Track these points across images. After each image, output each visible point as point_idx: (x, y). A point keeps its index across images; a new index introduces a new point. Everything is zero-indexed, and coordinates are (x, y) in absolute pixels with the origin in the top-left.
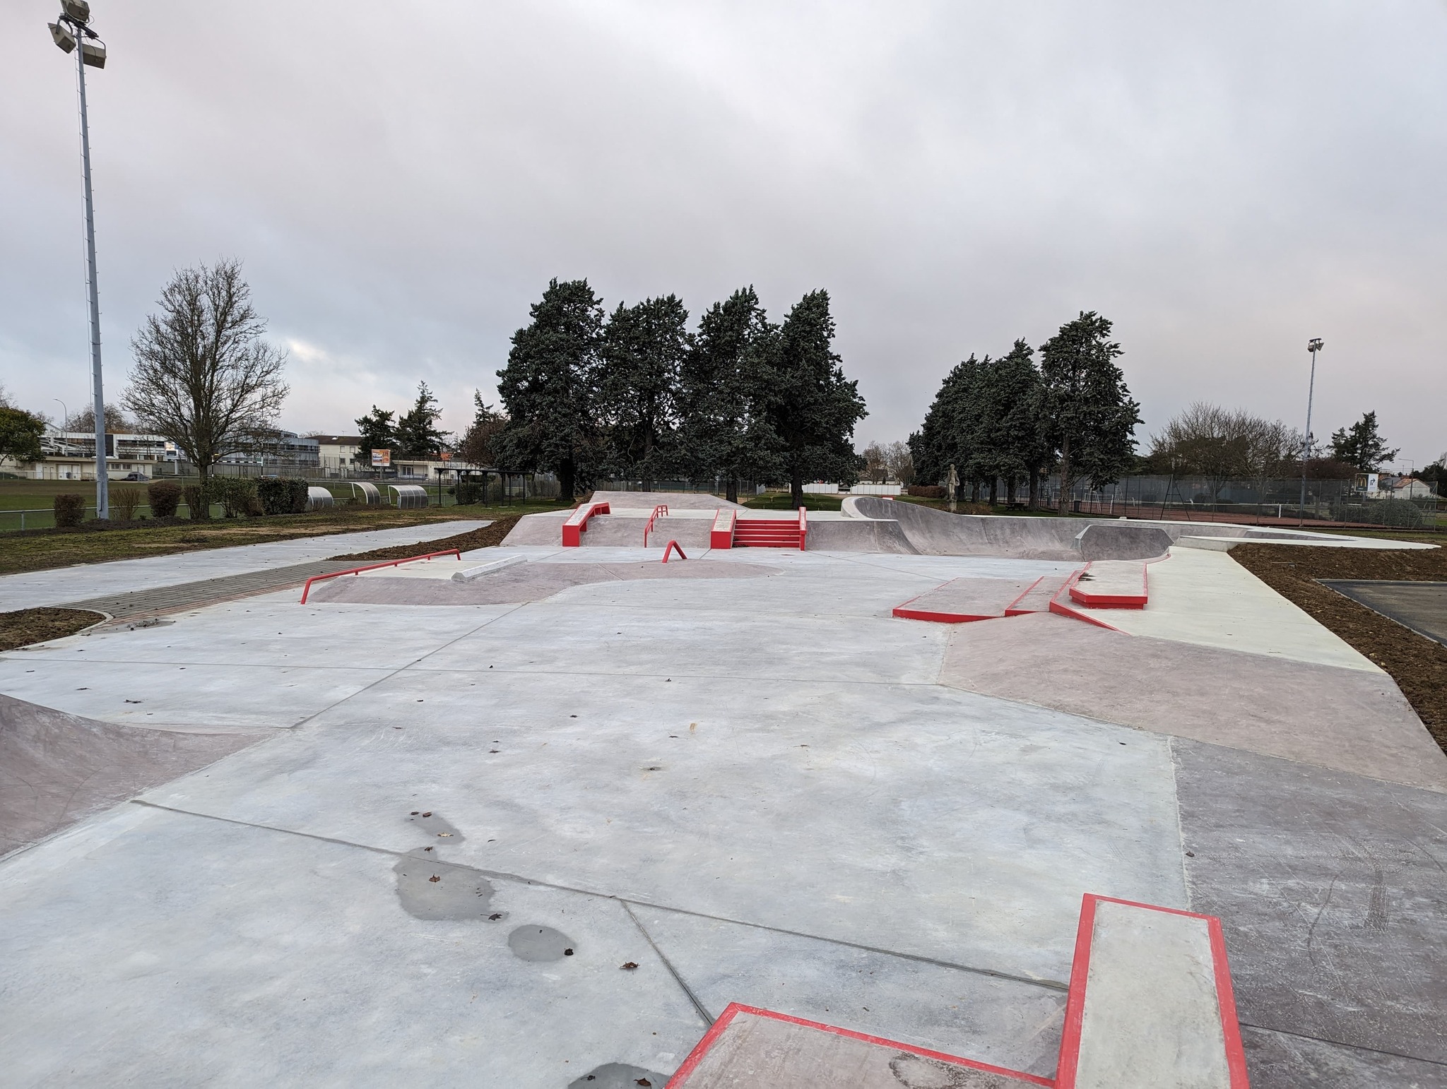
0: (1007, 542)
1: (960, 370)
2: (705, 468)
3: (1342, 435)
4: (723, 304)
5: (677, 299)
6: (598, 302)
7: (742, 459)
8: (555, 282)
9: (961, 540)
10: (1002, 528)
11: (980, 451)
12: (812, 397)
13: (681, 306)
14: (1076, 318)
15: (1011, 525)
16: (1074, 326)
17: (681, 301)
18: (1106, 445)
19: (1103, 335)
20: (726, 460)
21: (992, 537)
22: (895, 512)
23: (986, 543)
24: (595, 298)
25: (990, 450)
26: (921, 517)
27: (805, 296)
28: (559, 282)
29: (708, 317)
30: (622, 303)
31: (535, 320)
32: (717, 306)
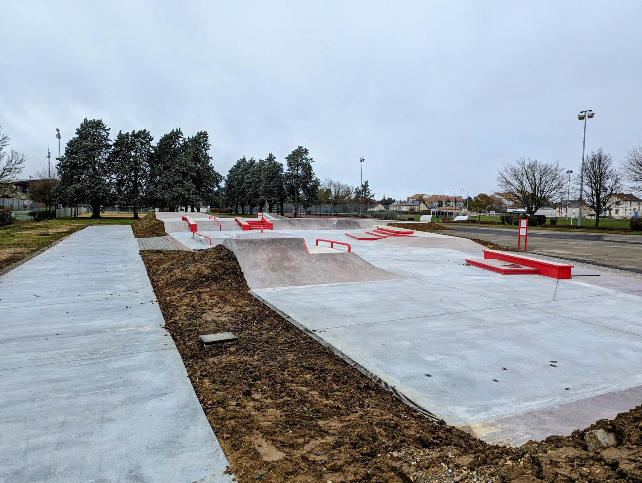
1: (240, 162)
3: (358, 189)
4: (167, 134)
5: (147, 132)
6: (108, 130)
7: (183, 198)
8: (86, 119)
11: (263, 195)
13: (149, 134)
14: (297, 148)
16: (297, 151)
17: (149, 132)
18: (310, 194)
19: (307, 155)
25: (266, 195)
27: (198, 133)
28: (88, 120)
29: (162, 139)
30: (121, 131)
32: (165, 135)
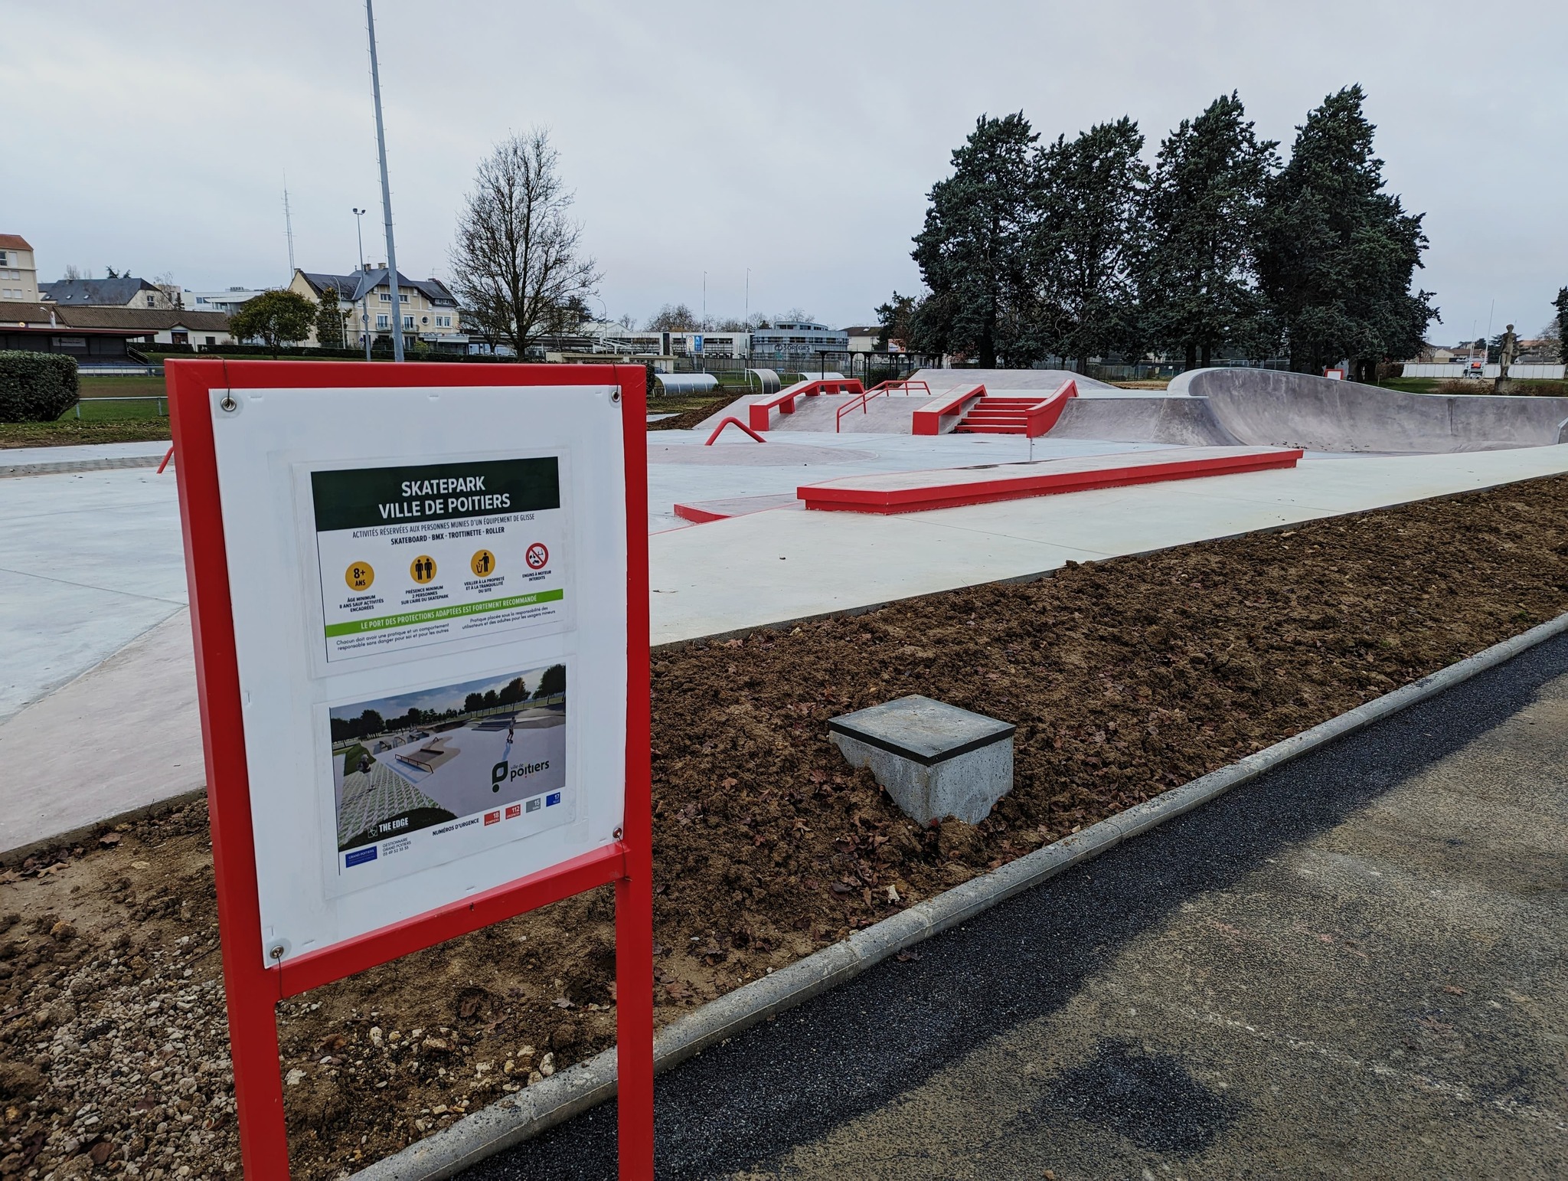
0: (1485, 434)
2: (1144, 340)
4: (1192, 122)
6: (1035, 139)
8: (984, 119)
9: (1404, 431)
10: (1482, 413)
12: (1318, 238)
13: (1136, 131)
15: (1498, 408)
17: (1135, 124)
20: (1177, 330)
21: (1460, 426)
22: (1294, 390)
23: (1447, 436)
24: (1031, 133)
26: (1341, 396)
27: (1328, 98)
28: (989, 119)
29: (1170, 140)
30: (1062, 136)
31: (956, 170)
32: (1184, 126)
